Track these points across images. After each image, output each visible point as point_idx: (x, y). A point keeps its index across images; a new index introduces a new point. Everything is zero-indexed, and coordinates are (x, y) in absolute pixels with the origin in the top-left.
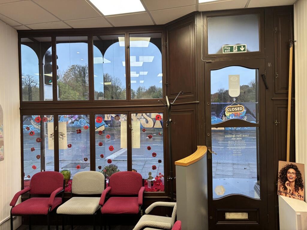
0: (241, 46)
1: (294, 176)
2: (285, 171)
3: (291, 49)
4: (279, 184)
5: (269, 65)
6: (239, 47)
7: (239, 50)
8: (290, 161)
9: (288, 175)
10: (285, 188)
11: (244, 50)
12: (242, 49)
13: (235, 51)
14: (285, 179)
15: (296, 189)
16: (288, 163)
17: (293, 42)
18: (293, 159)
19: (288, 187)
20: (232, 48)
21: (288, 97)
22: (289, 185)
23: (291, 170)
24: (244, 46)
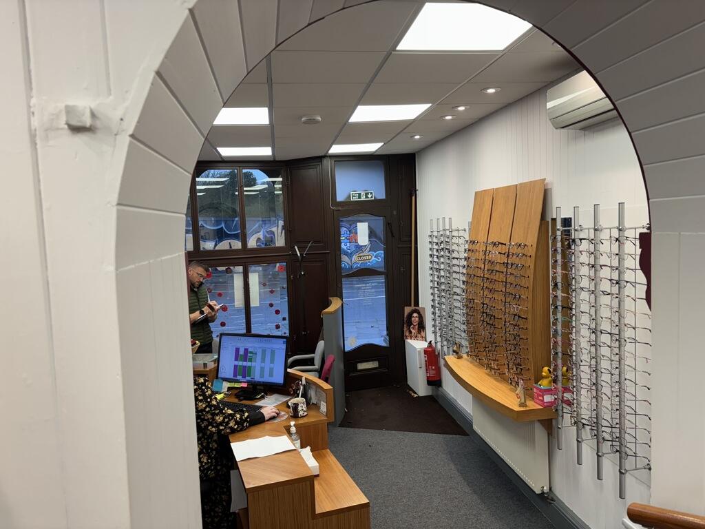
0: (368, 193)
1: (417, 319)
2: (410, 315)
3: (413, 198)
4: (405, 329)
5: (395, 213)
6: (366, 194)
7: (367, 197)
8: (414, 306)
9: (413, 319)
10: (411, 332)
12: (370, 196)
13: (363, 198)
14: (410, 323)
15: (419, 332)
16: (413, 308)
17: (416, 191)
18: (417, 304)
20: (360, 194)
21: (411, 244)
22: (413, 328)
23: (415, 315)
24: (371, 193)
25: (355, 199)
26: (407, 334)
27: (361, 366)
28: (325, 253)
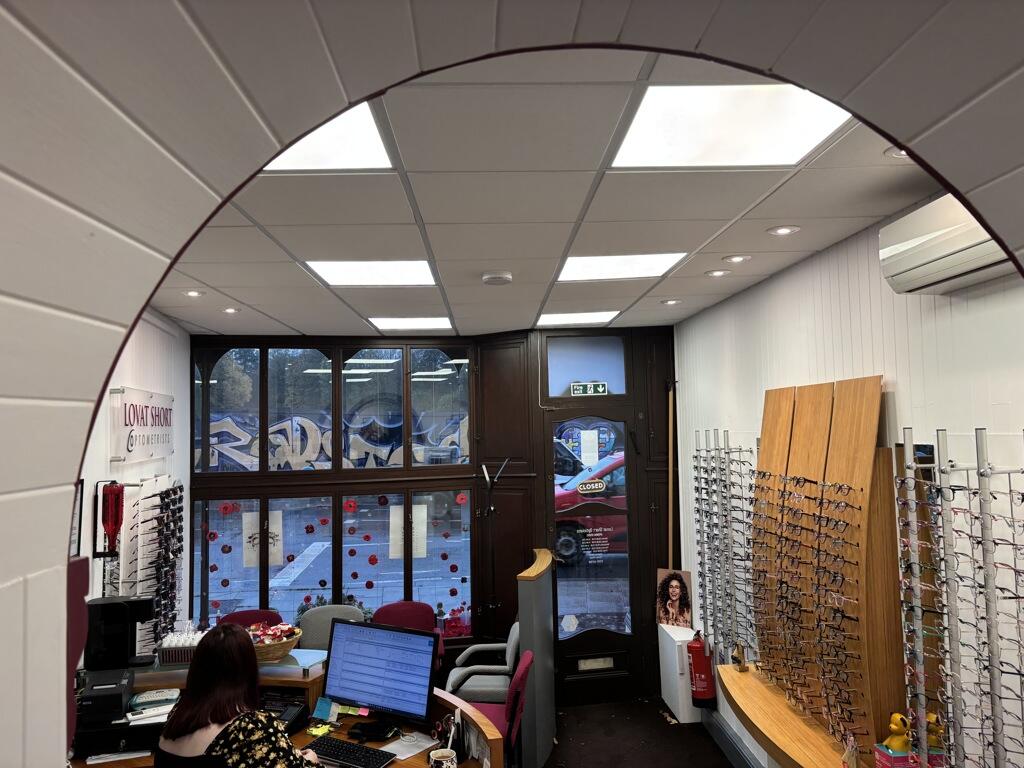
1: (678, 591)
2: (666, 583)
3: (671, 393)
4: (658, 606)
5: (641, 416)
6: (596, 387)
8: (674, 568)
9: (671, 590)
10: (667, 612)
11: (604, 392)
14: (666, 597)
15: (681, 612)
16: (671, 571)
17: (674, 383)
18: (678, 565)
19: (671, 610)
21: (668, 466)
22: (672, 605)
23: (675, 583)
24: (604, 386)
25: (579, 393)
26: (662, 615)
27: (586, 665)
28: (530, 477)
